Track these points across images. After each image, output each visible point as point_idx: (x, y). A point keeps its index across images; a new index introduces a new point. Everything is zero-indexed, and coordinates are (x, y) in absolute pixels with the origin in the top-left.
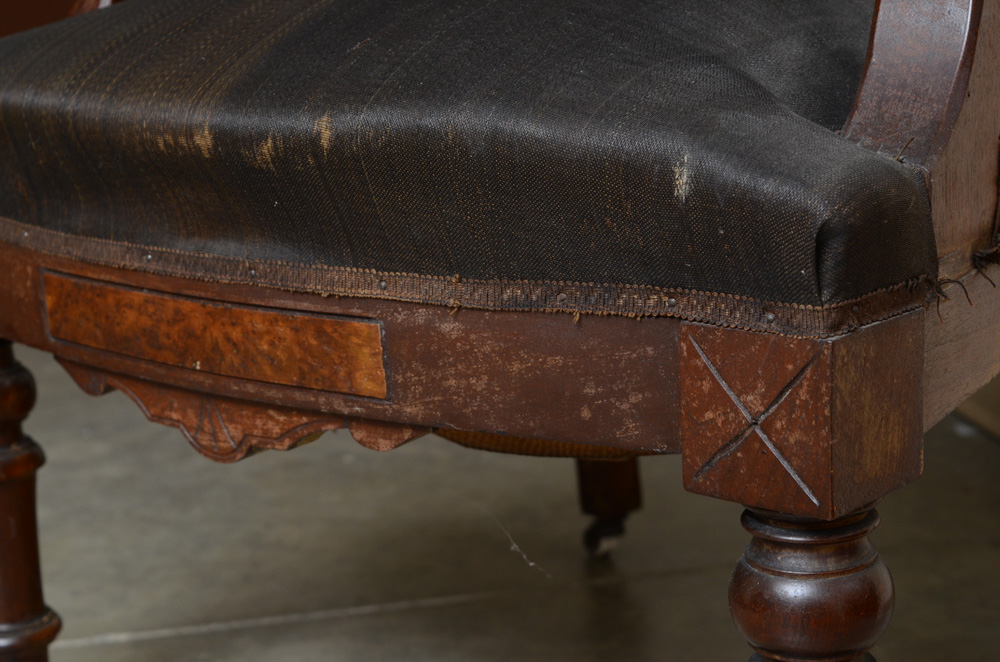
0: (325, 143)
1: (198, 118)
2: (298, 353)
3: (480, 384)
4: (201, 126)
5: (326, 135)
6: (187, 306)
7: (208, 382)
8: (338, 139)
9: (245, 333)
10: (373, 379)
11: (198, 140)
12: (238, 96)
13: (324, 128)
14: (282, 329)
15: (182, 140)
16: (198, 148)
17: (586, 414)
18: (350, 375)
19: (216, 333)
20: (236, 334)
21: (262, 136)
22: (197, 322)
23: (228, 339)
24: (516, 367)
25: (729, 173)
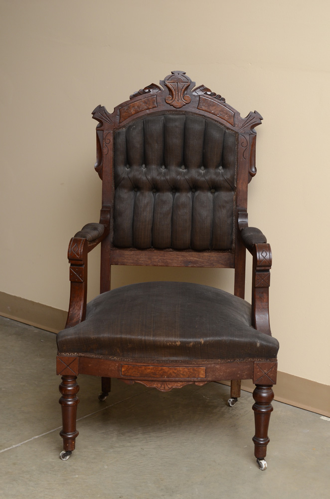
0: (202, 343)
1: (177, 339)
2: (188, 373)
3: (222, 374)
4: (178, 341)
5: (203, 342)
6: (164, 368)
7: (167, 379)
8: (205, 342)
9: (178, 371)
10: (202, 375)
11: (177, 343)
12: (182, 336)
13: (202, 340)
14: (186, 370)
15: (173, 344)
16: (177, 345)
17: (238, 376)
18: (198, 375)
19: (171, 371)
20: (175, 371)
21: (190, 342)
22: (166, 370)
23: (174, 372)
24: (228, 371)
25: (264, 343)
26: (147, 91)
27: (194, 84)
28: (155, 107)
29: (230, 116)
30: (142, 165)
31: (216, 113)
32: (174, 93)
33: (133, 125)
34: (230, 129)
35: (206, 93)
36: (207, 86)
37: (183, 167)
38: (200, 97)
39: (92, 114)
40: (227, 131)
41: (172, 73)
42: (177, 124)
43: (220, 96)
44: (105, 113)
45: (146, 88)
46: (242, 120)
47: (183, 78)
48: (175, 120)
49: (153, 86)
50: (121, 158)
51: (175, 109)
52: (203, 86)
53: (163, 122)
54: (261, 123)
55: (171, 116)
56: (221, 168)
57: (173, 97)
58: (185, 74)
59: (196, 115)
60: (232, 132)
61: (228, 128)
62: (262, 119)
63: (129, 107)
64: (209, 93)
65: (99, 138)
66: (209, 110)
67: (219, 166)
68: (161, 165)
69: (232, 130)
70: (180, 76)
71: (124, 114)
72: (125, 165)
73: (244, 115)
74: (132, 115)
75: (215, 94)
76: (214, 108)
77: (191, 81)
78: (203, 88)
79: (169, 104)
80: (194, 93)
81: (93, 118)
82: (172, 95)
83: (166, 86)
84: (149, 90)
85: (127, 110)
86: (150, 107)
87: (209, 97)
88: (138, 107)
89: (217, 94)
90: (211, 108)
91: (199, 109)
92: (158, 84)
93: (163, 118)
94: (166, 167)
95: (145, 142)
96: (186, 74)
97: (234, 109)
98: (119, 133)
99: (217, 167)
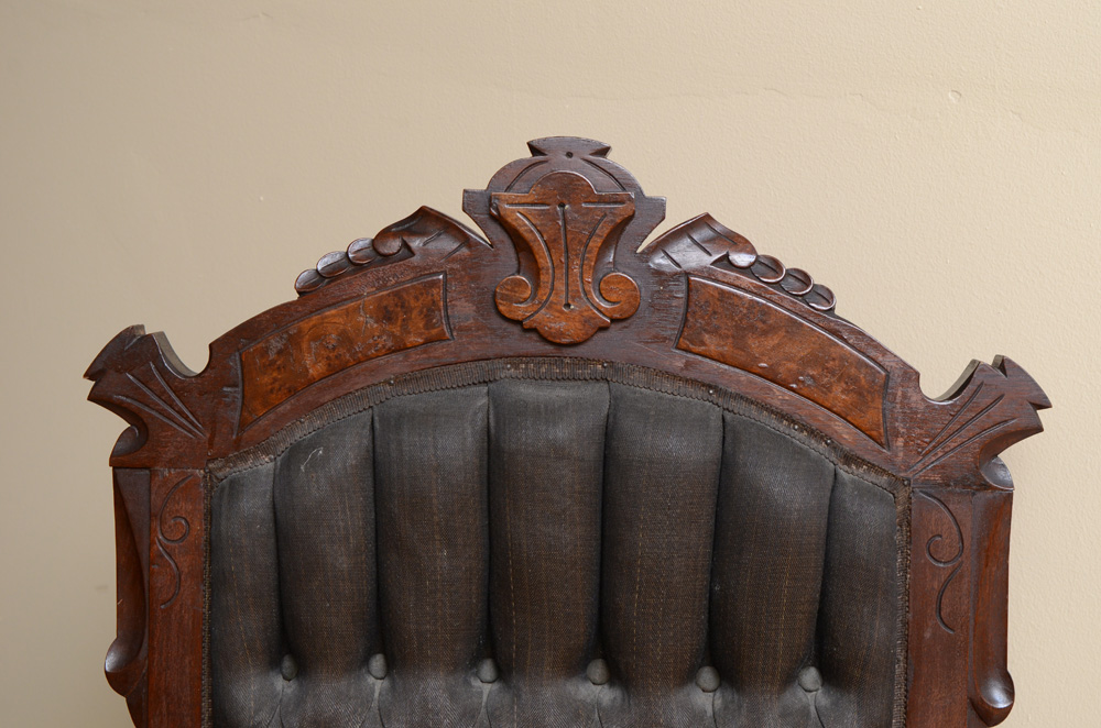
26: (394, 245)
27: (658, 209)
28: (440, 338)
29: (862, 395)
30: (366, 661)
31: (782, 373)
32: (544, 260)
33: (313, 444)
34: (864, 462)
35: (725, 261)
36: (727, 220)
37: (597, 669)
38: (688, 280)
39: (89, 375)
40: (846, 474)
41: (534, 149)
42: (561, 432)
43: (804, 279)
44: (163, 371)
45: (386, 234)
46: (930, 407)
47: (593, 178)
48: (550, 413)
49: (426, 220)
50: (250, 624)
51: (549, 348)
52: (705, 220)
53: (480, 423)
54: (1039, 429)
55: (528, 392)
56: (810, 676)
57: (537, 285)
58: (604, 151)
59: (668, 385)
60: (872, 477)
61: (849, 459)
62: (1045, 405)
63: (294, 340)
64: (742, 259)
65: (130, 507)
66: (742, 357)
67: (805, 666)
68: (474, 663)
69: (871, 466)
70: (577, 169)
71: (266, 379)
72: (274, 664)
73: (937, 383)
74: (311, 382)
75: (774, 265)
76: (772, 341)
77: (640, 193)
78: (705, 233)
79: (519, 323)
80: (659, 260)
81: (90, 399)
82: (535, 272)
83: (500, 220)
84: (405, 245)
85: (280, 352)
86: (414, 339)
87: (746, 280)
88: (346, 339)
89: (787, 265)
90: (754, 343)
91: (687, 350)
92: (454, 210)
93: (483, 401)
94: (502, 674)
95: (384, 536)
96: (611, 157)
97: (885, 351)
98: (233, 483)
99: (790, 679)
